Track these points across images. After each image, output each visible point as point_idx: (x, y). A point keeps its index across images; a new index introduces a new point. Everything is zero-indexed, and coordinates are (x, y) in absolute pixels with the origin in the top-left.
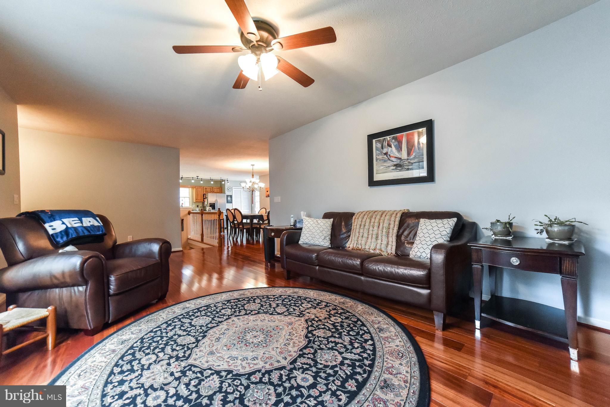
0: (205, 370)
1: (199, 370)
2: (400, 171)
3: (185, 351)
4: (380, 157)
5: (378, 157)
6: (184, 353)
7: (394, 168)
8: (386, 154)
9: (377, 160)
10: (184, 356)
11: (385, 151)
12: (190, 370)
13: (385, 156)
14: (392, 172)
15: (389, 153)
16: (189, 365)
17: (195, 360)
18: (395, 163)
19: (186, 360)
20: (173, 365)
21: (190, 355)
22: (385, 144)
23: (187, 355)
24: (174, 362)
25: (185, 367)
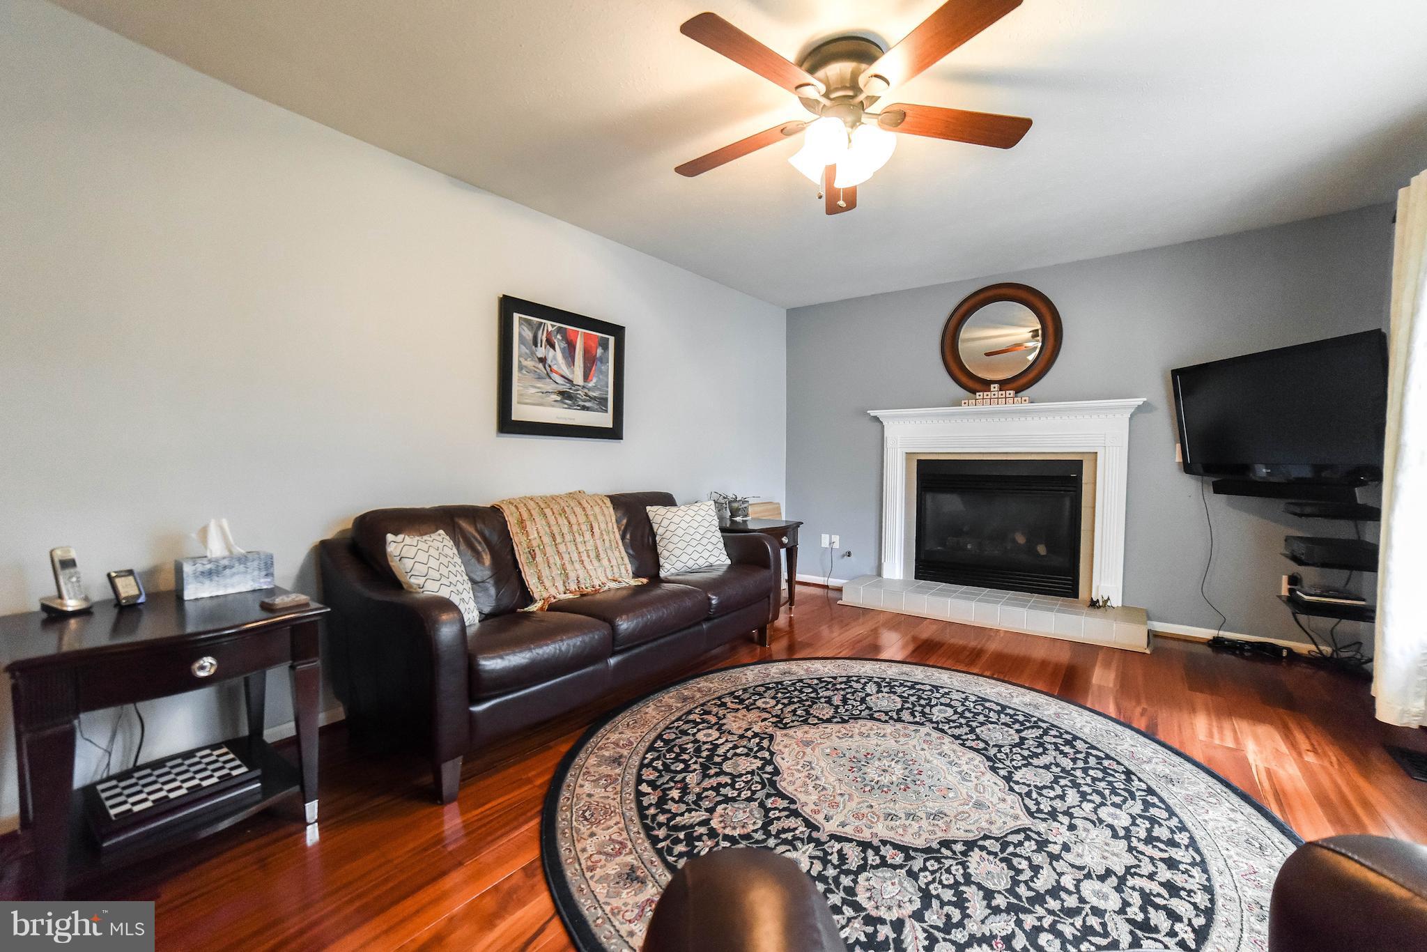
0: (1020, 794)
1: (1027, 801)
2: (570, 407)
3: (1016, 846)
4: (529, 363)
5: (524, 363)
6: (1020, 844)
7: (559, 398)
8: (543, 360)
9: (521, 368)
10: (1028, 838)
11: (541, 352)
12: (1039, 811)
13: (541, 366)
14: (553, 406)
15: (549, 361)
16: (1035, 818)
17: (1016, 818)
18: (561, 388)
19: (1029, 829)
20: (1060, 840)
21: (1017, 832)
22: (542, 336)
23: (1021, 837)
24: (1055, 843)
25: (1044, 820)
